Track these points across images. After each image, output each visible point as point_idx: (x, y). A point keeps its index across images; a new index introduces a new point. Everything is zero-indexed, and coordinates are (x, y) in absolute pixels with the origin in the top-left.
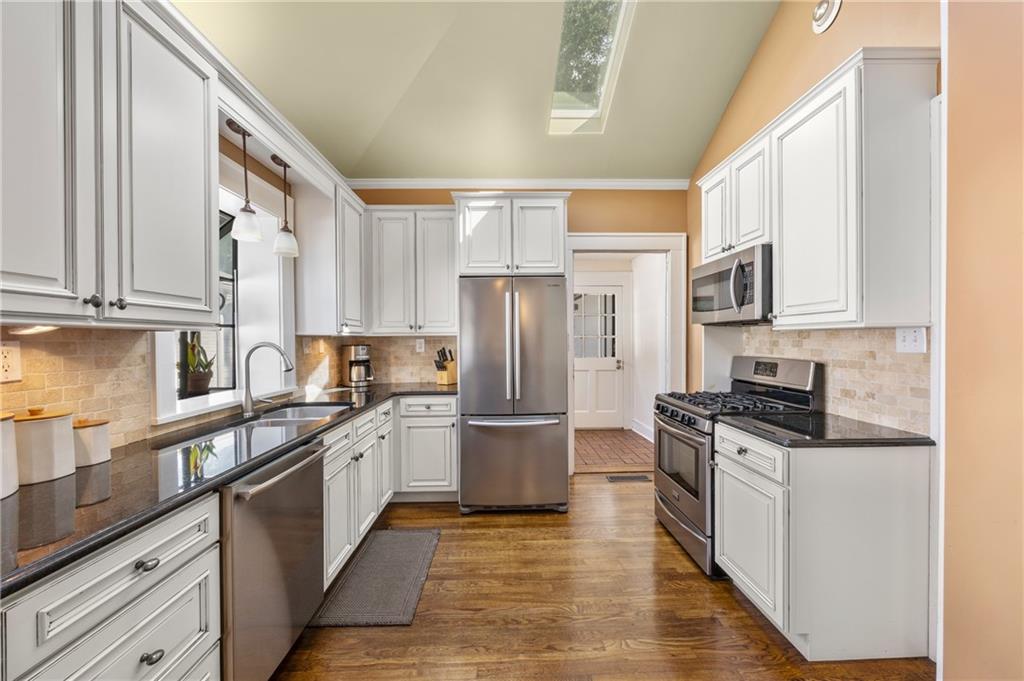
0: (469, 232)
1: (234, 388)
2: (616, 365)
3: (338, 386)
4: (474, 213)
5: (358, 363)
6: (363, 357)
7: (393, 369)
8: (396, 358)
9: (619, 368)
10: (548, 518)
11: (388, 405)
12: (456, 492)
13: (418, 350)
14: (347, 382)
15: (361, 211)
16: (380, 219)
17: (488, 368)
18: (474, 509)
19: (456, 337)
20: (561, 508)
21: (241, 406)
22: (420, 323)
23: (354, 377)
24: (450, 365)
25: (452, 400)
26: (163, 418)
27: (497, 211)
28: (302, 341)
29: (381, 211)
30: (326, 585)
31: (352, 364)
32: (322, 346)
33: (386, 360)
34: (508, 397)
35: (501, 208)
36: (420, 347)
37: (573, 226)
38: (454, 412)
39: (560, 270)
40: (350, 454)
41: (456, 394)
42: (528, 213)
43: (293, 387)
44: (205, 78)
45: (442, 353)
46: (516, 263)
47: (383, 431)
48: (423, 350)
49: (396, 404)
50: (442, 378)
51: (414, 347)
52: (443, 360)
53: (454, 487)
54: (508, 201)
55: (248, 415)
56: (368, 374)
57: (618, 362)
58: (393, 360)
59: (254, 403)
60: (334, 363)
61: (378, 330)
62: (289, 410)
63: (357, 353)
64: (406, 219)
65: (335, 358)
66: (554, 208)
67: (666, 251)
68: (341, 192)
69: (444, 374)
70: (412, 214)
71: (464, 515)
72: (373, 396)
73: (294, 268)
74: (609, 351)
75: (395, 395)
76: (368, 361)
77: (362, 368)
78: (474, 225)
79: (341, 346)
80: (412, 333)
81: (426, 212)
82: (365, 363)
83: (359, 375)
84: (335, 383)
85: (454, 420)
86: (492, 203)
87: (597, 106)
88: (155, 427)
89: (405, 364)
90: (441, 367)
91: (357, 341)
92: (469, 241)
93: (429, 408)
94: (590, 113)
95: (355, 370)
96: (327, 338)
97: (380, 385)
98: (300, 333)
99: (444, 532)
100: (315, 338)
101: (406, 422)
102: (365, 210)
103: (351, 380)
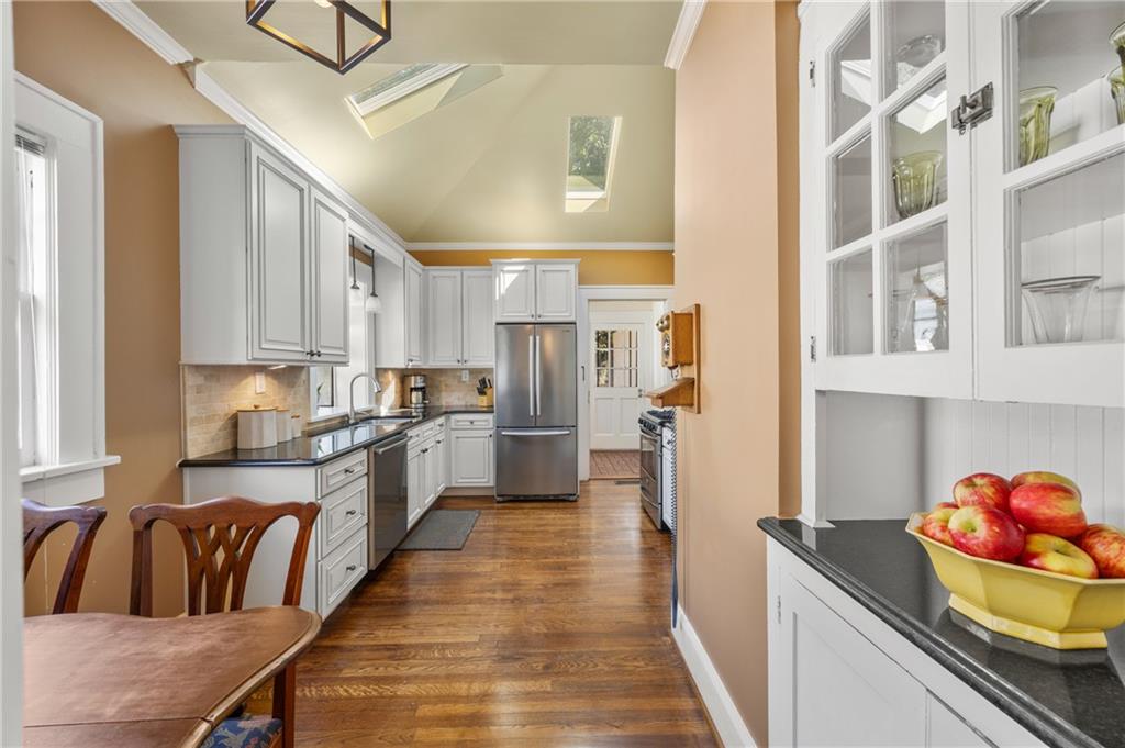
0: (503, 291)
1: (332, 405)
2: (638, 394)
3: (401, 407)
4: (507, 275)
5: (416, 389)
6: (420, 385)
7: (443, 394)
8: (446, 385)
9: (640, 396)
10: (561, 505)
11: (441, 420)
12: (492, 488)
13: (464, 379)
14: (408, 404)
15: (420, 271)
16: (434, 277)
17: (518, 392)
18: (506, 498)
19: (492, 369)
20: (571, 498)
21: (347, 416)
22: (465, 358)
23: (414, 400)
24: (488, 391)
25: (490, 417)
26: (313, 419)
27: (524, 274)
28: (379, 372)
29: (434, 271)
30: (409, 526)
31: (412, 389)
32: (390, 375)
33: (437, 387)
34: (532, 414)
35: (527, 271)
36: (466, 377)
37: (583, 280)
38: (491, 426)
39: (572, 319)
40: (420, 448)
41: (493, 412)
42: (548, 274)
43: (373, 406)
44: (343, 220)
45: (483, 382)
46: (538, 313)
47: (439, 438)
48: (467, 379)
49: (448, 420)
50: (483, 401)
51: (461, 377)
52: (484, 387)
53: (492, 484)
54: (533, 266)
55: (352, 421)
56: (424, 399)
57: (640, 391)
58: (444, 388)
59: (356, 414)
60: (398, 390)
61: (432, 364)
62: (373, 421)
63: (416, 382)
64: (455, 277)
65: (399, 385)
66: (567, 271)
67: (664, 300)
68: (408, 262)
69: (484, 398)
70: (459, 273)
71: (498, 502)
72: (428, 414)
73: (374, 319)
74: (633, 383)
75: (446, 413)
76: (424, 388)
77: (420, 393)
78: (507, 284)
79: (404, 376)
80: (460, 366)
81: (471, 273)
82: (422, 389)
83: (417, 400)
84: (399, 404)
85: (491, 432)
86: (522, 268)
87: (603, 188)
88: (309, 424)
89: (453, 391)
90: (482, 392)
91: (417, 372)
92: (503, 298)
93: (472, 423)
94: (599, 194)
95: (414, 394)
96: (393, 370)
97: (433, 407)
98: (378, 366)
99: (483, 511)
100: (386, 370)
101: (455, 434)
102: (423, 270)
103: (411, 402)
